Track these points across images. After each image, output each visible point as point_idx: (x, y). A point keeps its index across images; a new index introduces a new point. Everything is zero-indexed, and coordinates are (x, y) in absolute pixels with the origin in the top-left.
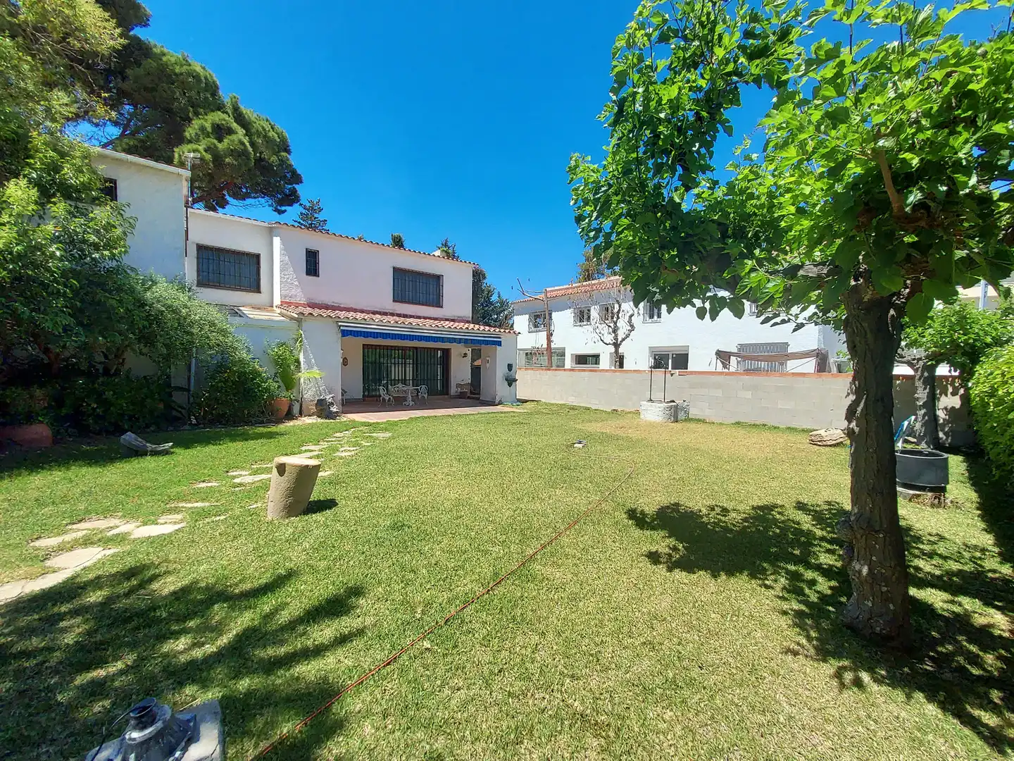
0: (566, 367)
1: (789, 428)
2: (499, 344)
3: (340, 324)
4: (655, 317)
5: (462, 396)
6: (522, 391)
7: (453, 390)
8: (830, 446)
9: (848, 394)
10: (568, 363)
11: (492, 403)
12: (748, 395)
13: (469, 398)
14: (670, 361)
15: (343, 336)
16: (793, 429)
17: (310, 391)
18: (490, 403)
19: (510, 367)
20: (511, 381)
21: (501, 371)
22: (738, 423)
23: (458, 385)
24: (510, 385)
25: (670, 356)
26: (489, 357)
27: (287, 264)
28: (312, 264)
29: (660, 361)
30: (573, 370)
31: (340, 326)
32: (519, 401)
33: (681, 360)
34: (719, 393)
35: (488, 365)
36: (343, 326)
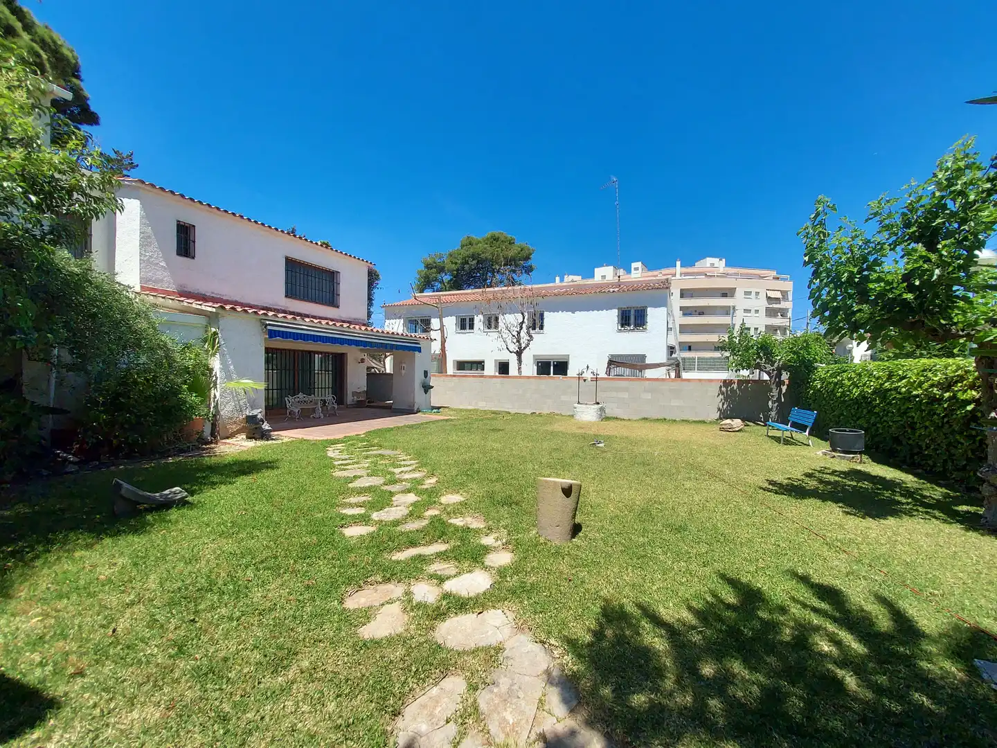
0: (448, 374)
1: (683, 420)
2: (419, 350)
3: (268, 322)
4: (537, 330)
5: (359, 404)
6: (436, 398)
7: (350, 399)
8: (738, 431)
9: (719, 395)
10: (451, 369)
11: (410, 411)
12: (649, 396)
13: (367, 407)
14: (552, 368)
15: (271, 337)
16: (686, 421)
17: (227, 406)
18: (409, 412)
19: (426, 373)
20: (427, 388)
21: (419, 377)
22: (644, 419)
23: (354, 394)
24: (426, 392)
25: (552, 364)
26: (405, 363)
27: (149, 237)
28: (185, 240)
29: (544, 367)
30: (454, 376)
31: (267, 325)
32: (433, 408)
33: (561, 367)
34: (626, 395)
35: (403, 372)
36: (269, 325)
